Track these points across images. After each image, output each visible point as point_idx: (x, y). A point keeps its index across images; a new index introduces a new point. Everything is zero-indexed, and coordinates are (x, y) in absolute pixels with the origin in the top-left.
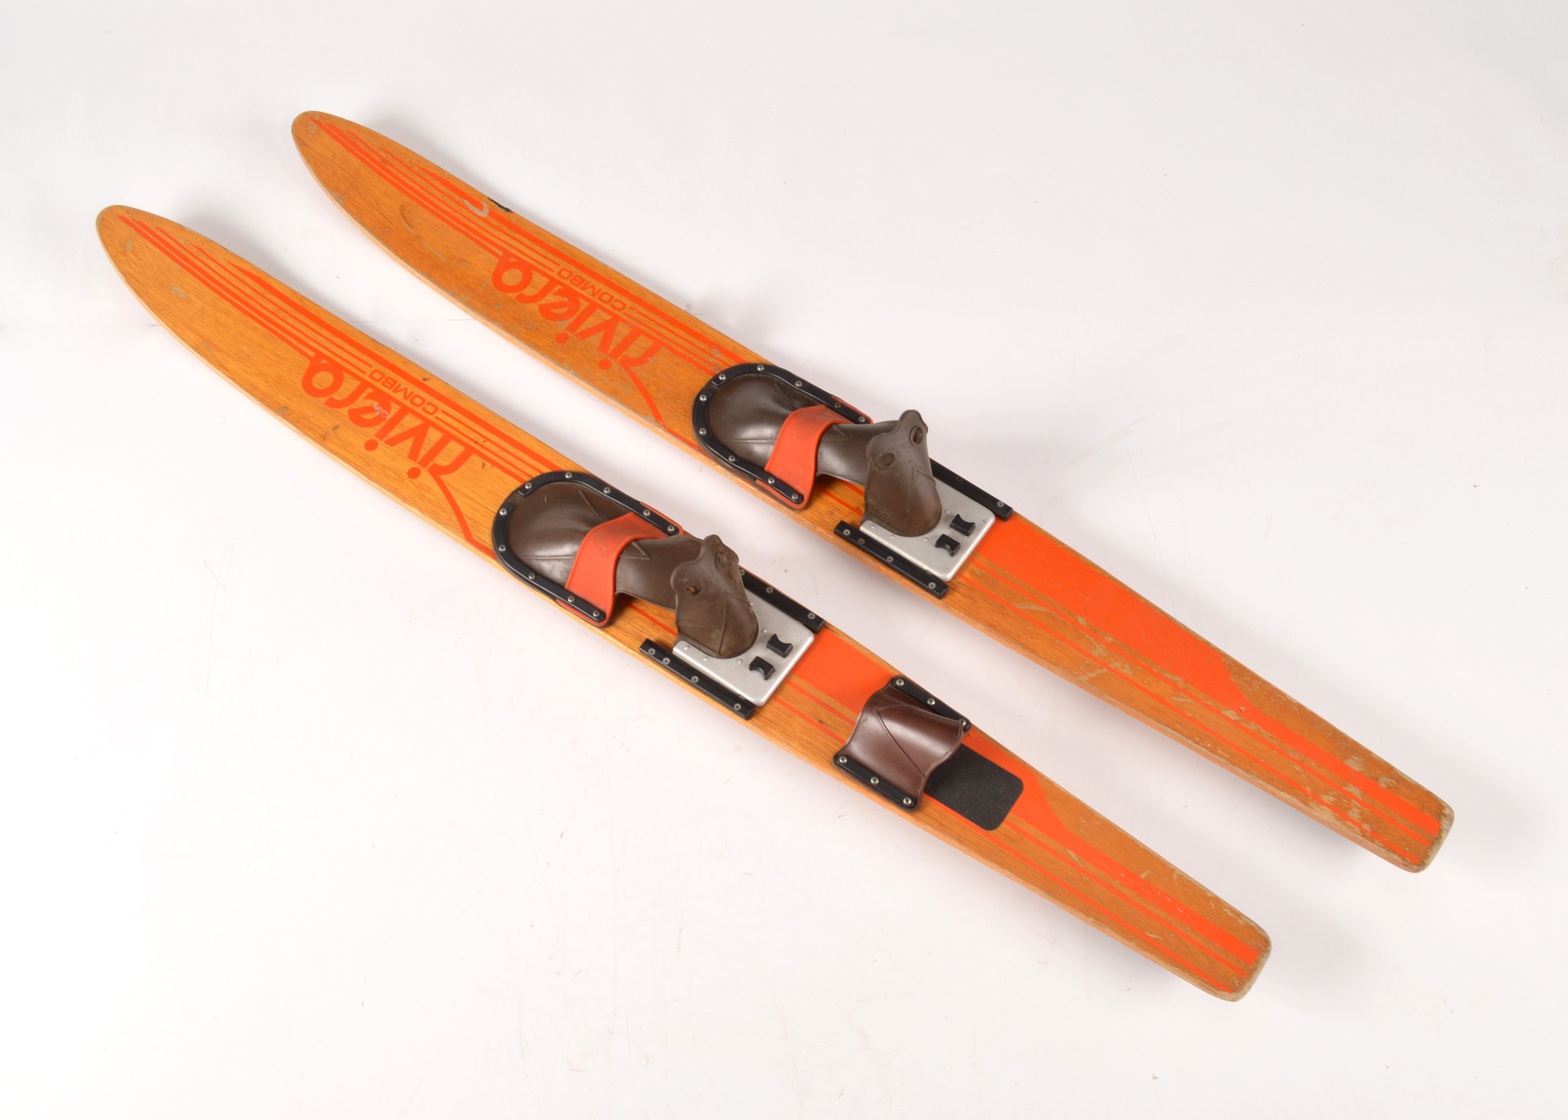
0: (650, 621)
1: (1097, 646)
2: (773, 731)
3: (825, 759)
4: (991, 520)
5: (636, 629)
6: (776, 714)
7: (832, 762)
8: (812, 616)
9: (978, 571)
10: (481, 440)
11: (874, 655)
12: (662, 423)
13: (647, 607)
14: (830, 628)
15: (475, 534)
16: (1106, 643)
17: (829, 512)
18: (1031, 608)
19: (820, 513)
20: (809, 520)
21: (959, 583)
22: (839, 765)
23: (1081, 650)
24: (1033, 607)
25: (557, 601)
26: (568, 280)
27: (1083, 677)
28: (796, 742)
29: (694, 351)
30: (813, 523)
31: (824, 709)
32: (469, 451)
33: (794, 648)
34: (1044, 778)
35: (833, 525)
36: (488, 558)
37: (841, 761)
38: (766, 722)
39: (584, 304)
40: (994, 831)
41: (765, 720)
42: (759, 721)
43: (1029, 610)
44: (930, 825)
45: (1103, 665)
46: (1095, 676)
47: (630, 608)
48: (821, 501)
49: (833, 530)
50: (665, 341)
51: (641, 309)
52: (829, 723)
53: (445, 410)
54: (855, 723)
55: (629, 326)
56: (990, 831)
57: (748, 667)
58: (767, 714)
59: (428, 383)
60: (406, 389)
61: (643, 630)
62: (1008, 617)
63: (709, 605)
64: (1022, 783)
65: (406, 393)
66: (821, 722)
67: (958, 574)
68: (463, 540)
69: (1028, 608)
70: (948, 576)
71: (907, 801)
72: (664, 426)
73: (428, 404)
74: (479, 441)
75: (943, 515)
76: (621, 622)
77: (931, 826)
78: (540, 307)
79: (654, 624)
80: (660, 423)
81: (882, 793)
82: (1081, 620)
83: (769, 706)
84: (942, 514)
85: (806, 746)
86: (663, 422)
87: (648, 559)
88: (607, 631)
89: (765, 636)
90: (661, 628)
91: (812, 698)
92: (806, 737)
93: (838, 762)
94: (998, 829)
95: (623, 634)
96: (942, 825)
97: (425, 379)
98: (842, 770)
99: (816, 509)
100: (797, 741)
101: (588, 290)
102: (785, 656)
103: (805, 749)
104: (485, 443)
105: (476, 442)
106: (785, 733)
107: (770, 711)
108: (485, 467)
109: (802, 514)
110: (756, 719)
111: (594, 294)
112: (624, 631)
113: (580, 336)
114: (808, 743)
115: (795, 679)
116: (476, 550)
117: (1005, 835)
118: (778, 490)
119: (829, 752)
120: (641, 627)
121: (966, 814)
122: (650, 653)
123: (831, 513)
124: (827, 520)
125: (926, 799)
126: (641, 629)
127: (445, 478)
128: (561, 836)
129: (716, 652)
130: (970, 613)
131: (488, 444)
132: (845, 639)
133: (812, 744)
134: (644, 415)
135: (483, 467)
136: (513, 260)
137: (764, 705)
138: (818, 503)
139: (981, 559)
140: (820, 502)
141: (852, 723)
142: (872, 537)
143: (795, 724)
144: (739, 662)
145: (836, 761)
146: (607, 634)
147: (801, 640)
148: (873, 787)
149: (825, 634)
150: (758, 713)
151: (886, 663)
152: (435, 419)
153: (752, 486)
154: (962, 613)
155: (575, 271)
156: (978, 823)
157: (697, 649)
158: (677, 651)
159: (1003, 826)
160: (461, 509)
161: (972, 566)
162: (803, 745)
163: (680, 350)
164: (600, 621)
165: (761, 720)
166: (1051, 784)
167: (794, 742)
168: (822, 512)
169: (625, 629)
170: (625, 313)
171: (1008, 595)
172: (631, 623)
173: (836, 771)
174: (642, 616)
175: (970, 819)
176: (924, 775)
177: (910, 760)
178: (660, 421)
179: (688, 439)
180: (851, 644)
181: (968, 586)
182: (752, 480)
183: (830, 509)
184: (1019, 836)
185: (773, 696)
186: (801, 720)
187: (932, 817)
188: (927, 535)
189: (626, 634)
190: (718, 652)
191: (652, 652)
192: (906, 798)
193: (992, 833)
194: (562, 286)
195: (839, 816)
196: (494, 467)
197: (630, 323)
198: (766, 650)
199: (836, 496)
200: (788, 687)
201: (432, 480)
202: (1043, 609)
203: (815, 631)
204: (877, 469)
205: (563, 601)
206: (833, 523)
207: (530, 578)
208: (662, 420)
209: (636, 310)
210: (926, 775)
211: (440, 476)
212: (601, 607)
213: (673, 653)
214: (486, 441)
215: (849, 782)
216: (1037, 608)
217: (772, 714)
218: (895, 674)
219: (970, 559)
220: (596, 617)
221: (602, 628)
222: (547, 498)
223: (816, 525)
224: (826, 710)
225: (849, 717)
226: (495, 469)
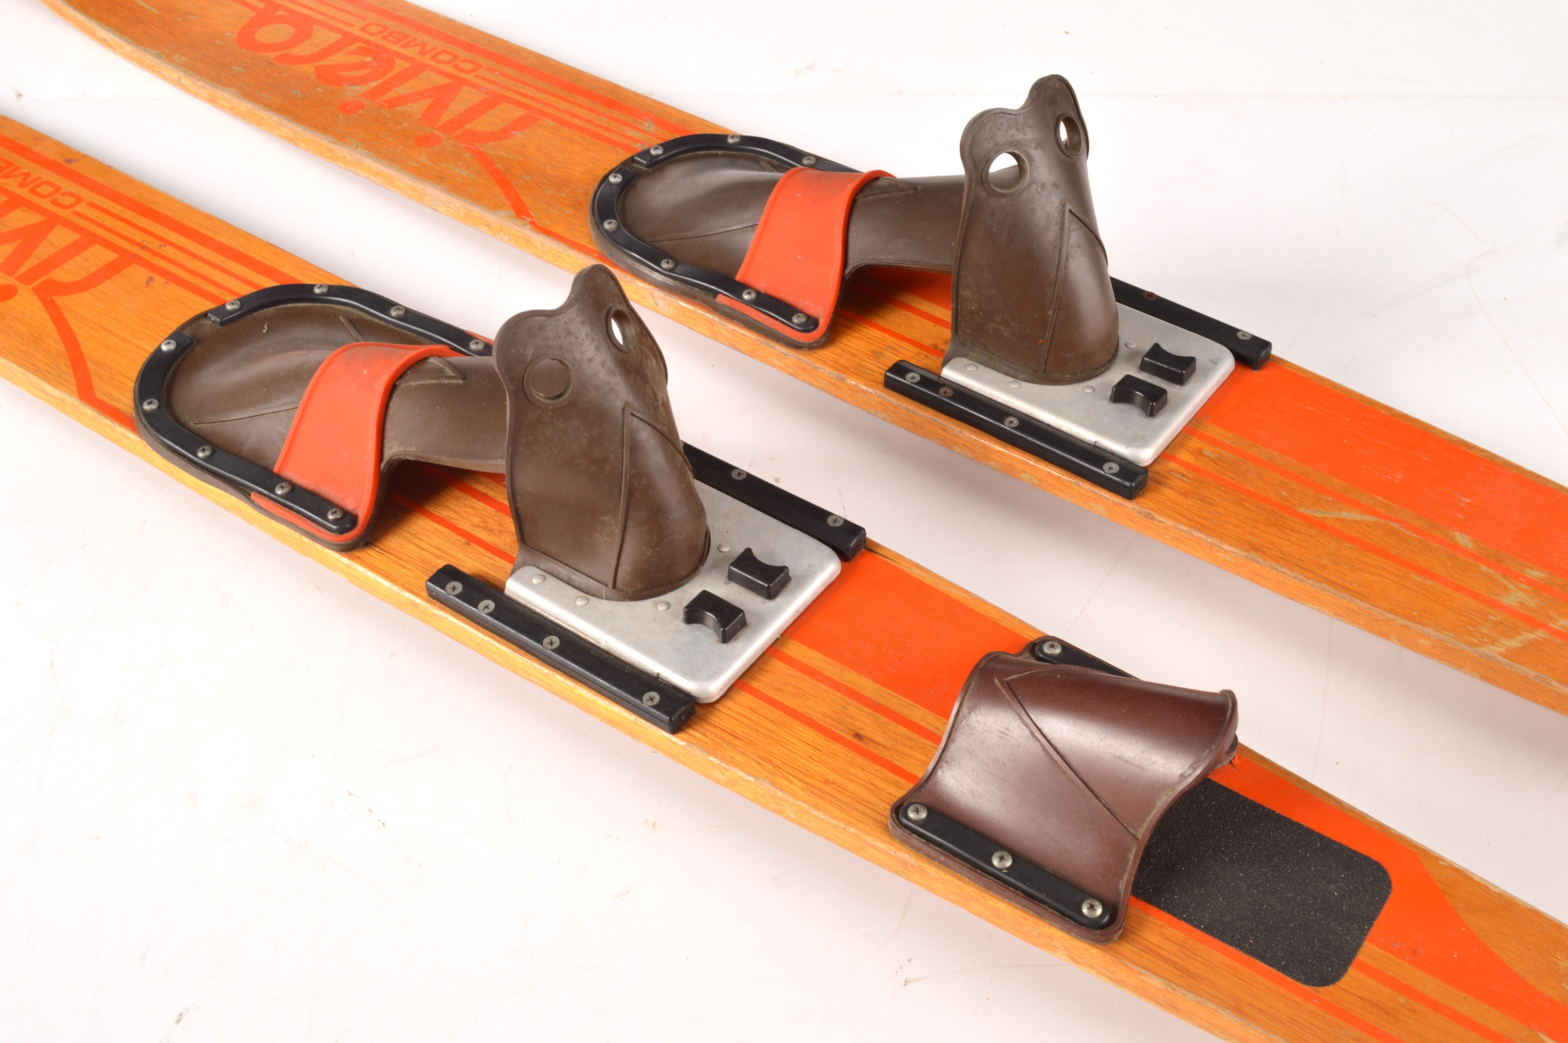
0: (459, 538)
1: (1512, 587)
2: (738, 757)
3: (870, 817)
4: (1227, 363)
5: (425, 553)
6: (746, 721)
7: (889, 822)
8: (835, 521)
9: (1209, 451)
10: (154, 244)
11: (984, 602)
12: (529, 220)
13: (455, 511)
14: (879, 551)
15: (101, 389)
16: (1530, 582)
17: (873, 352)
18: (1340, 516)
19: (853, 355)
20: (828, 365)
21: (1170, 471)
22: (906, 827)
23: (1475, 596)
24: (1344, 515)
25: (253, 496)
26: (379, 37)
27: (1492, 648)
28: (795, 780)
29: (604, 124)
30: (838, 370)
31: (866, 709)
32: (125, 260)
33: (793, 581)
34: (1440, 862)
35: (881, 374)
36: (120, 429)
37: (912, 815)
38: (721, 738)
39: (401, 65)
40: (1330, 988)
41: (719, 733)
42: (705, 735)
43: (1337, 519)
44: (1155, 974)
45: (1534, 624)
46: (1520, 645)
47: (418, 515)
48: (855, 334)
49: (881, 379)
50: (547, 110)
51: (509, 71)
52: (878, 740)
53: (95, 201)
54: (940, 738)
55: (483, 92)
56: (1320, 989)
57: (682, 616)
58: (723, 718)
59: (73, 166)
60: (27, 175)
61: (442, 554)
62: (1291, 533)
63: (587, 435)
64: (1385, 873)
65: (25, 179)
66: (858, 736)
67: (1165, 455)
68: (72, 400)
69: (1335, 516)
70: (1145, 455)
71: (1092, 907)
72: (532, 223)
73: (63, 194)
74: (150, 246)
75: (1123, 350)
76: (393, 542)
77: (1159, 976)
78: (317, 69)
79: (468, 544)
80: (525, 220)
81: (1024, 891)
82: (1462, 539)
83: (728, 703)
84: (1120, 349)
85: (821, 790)
86: (531, 217)
87: (461, 381)
88: (358, 558)
89: (725, 557)
90: (482, 550)
91: (837, 686)
92: (820, 769)
93: (905, 821)
94: (1339, 983)
95: (394, 562)
96: (1186, 972)
97: (69, 161)
98: (914, 840)
99: (846, 348)
100: (799, 780)
101: (413, 48)
102: (770, 595)
103: (818, 796)
104: (162, 248)
105: (144, 248)
106: (770, 762)
107: (734, 715)
108: (151, 284)
109: (815, 355)
110: (697, 731)
111: (422, 53)
112: (397, 557)
113: (386, 105)
114: (827, 782)
115: (795, 649)
116: (97, 415)
117: (1361, 998)
118: (767, 312)
119: (879, 802)
120: (439, 549)
121: (1250, 945)
122: (450, 591)
123: (876, 354)
124: (868, 365)
125: (1138, 910)
126: (437, 552)
127: (61, 301)
128: (178, 1021)
129: (606, 585)
130: (1202, 525)
131: (168, 251)
132: (914, 572)
133: (834, 783)
134: (494, 207)
135: (147, 283)
136: (280, 13)
137: (718, 701)
138: (850, 338)
139: (1213, 430)
140: (854, 337)
141: (936, 739)
142: (969, 387)
143: (795, 741)
144: (661, 608)
145: (898, 819)
146: (357, 562)
147: (810, 566)
148: (999, 878)
149: (863, 562)
150: (703, 719)
151: (1014, 617)
152: (73, 215)
153: (708, 311)
154: (1184, 524)
155: (392, 25)
156: (1284, 970)
157: (560, 581)
158: (515, 588)
159: (1353, 976)
160: (83, 349)
161: (1195, 442)
162: (815, 787)
163: (577, 122)
164: (342, 531)
165: (708, 734)
166: (1462, 877)
167: (791, 782)
168: (858, 353)
169: (400, 552)
170: (477, 76)
171: (1284, 494)
172: (416, 541)
173: (898, 845)
174: (442, 529)
175: (1262, 959)
176: (1134, 836)
177: (1097, 797)
178: (524, 217)
179: (580, 242)
180: (928, 581)
181: (1191, 476)
182: (706, 301)
183: (874, 348)
184: (1401, 1000)
185: (741, 683)
186: (809, 734)
187: (1159, 955)
188: (1092, 383)
189: (402, 562)
190: (611, 584)
191: (454, 589)
192: (1089, 901)
193: (1325, 992)
194: (363, 42)
195: (906, 983)
196: (170, 283)
197: (483, 87)
198: (726, 584)
199: (887, 326)
200: (777, 665)
201: (38, 304)
202: (1369, 518)
203: (844, 555)
204: (983, 194)
205: (265, 495)
206: (879, 368)
207: (201, 455)
208: (529, 215)
209: (498, 72)
210: (1140, 836)
211: (54, 298)
212: (350, 504)
213: (506, 592)
214: (165, 246)
215: (934, 871)
216: (1357, 516)
217: (737, 720)
218: (1033, 637)
219: (1188, 430)
220: (334, 522)
221: (347, 549)
222: (268, 327)
223: (844, 373)
224: (870, 711)
225: (929, 728)
226: (172, 286)
